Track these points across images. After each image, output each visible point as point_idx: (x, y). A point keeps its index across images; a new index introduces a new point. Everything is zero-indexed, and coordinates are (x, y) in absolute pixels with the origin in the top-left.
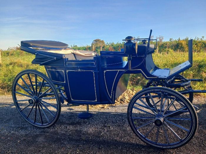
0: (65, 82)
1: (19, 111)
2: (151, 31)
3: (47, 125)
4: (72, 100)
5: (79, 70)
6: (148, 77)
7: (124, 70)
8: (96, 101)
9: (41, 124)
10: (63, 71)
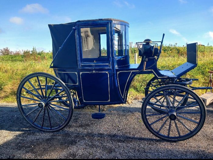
0: (77, 84)
1: (24, 117)
2: (164, 35)
3: (56, 128)
4: (84, 101)
5: (94, 72)
6: (159, 76)
7: (138, 71)
8: (109, 101)
9: (50, 128)
10: (76, 73)
